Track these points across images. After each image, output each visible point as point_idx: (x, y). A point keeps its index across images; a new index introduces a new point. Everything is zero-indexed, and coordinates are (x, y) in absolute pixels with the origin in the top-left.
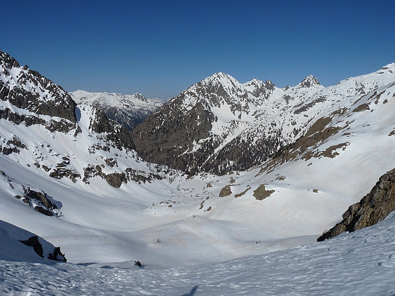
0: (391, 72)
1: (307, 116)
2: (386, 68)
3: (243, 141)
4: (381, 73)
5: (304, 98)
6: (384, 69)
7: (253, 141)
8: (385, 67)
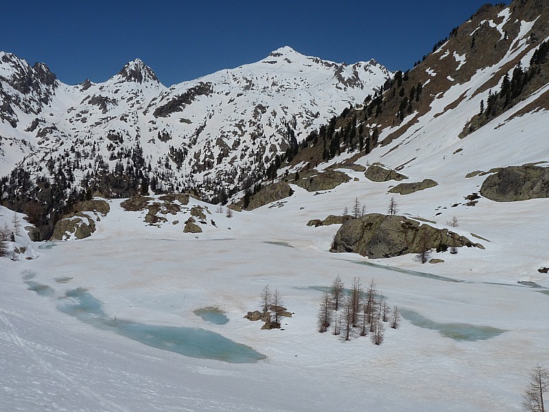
0: (289, 62)
1: (188, 122)
2: (279, 55)
3: (42, 181)
4: (271, 63)
5: (138, 102)
6: (275, 55)
7: (72, 179)
8: (275, 52)
